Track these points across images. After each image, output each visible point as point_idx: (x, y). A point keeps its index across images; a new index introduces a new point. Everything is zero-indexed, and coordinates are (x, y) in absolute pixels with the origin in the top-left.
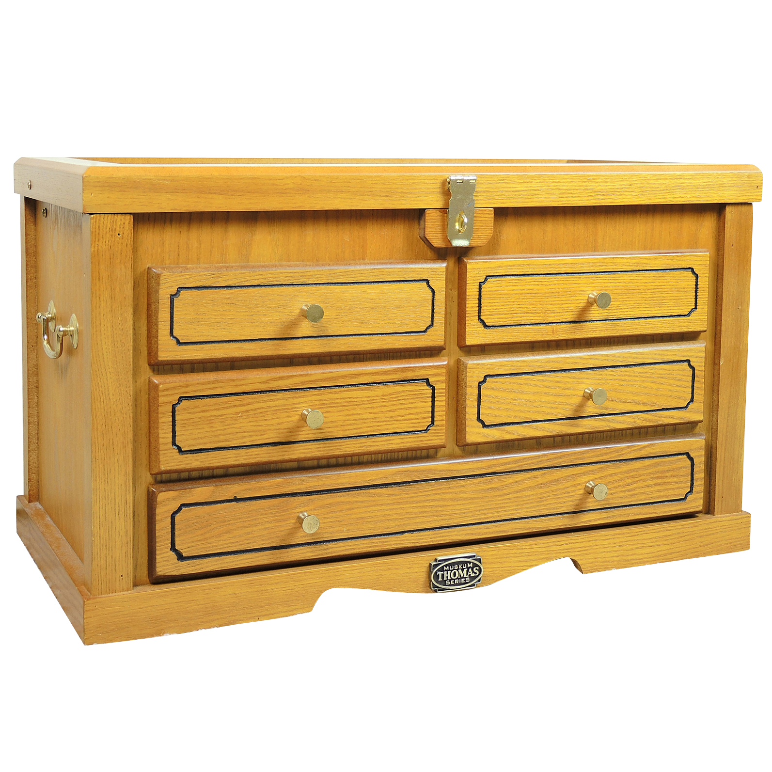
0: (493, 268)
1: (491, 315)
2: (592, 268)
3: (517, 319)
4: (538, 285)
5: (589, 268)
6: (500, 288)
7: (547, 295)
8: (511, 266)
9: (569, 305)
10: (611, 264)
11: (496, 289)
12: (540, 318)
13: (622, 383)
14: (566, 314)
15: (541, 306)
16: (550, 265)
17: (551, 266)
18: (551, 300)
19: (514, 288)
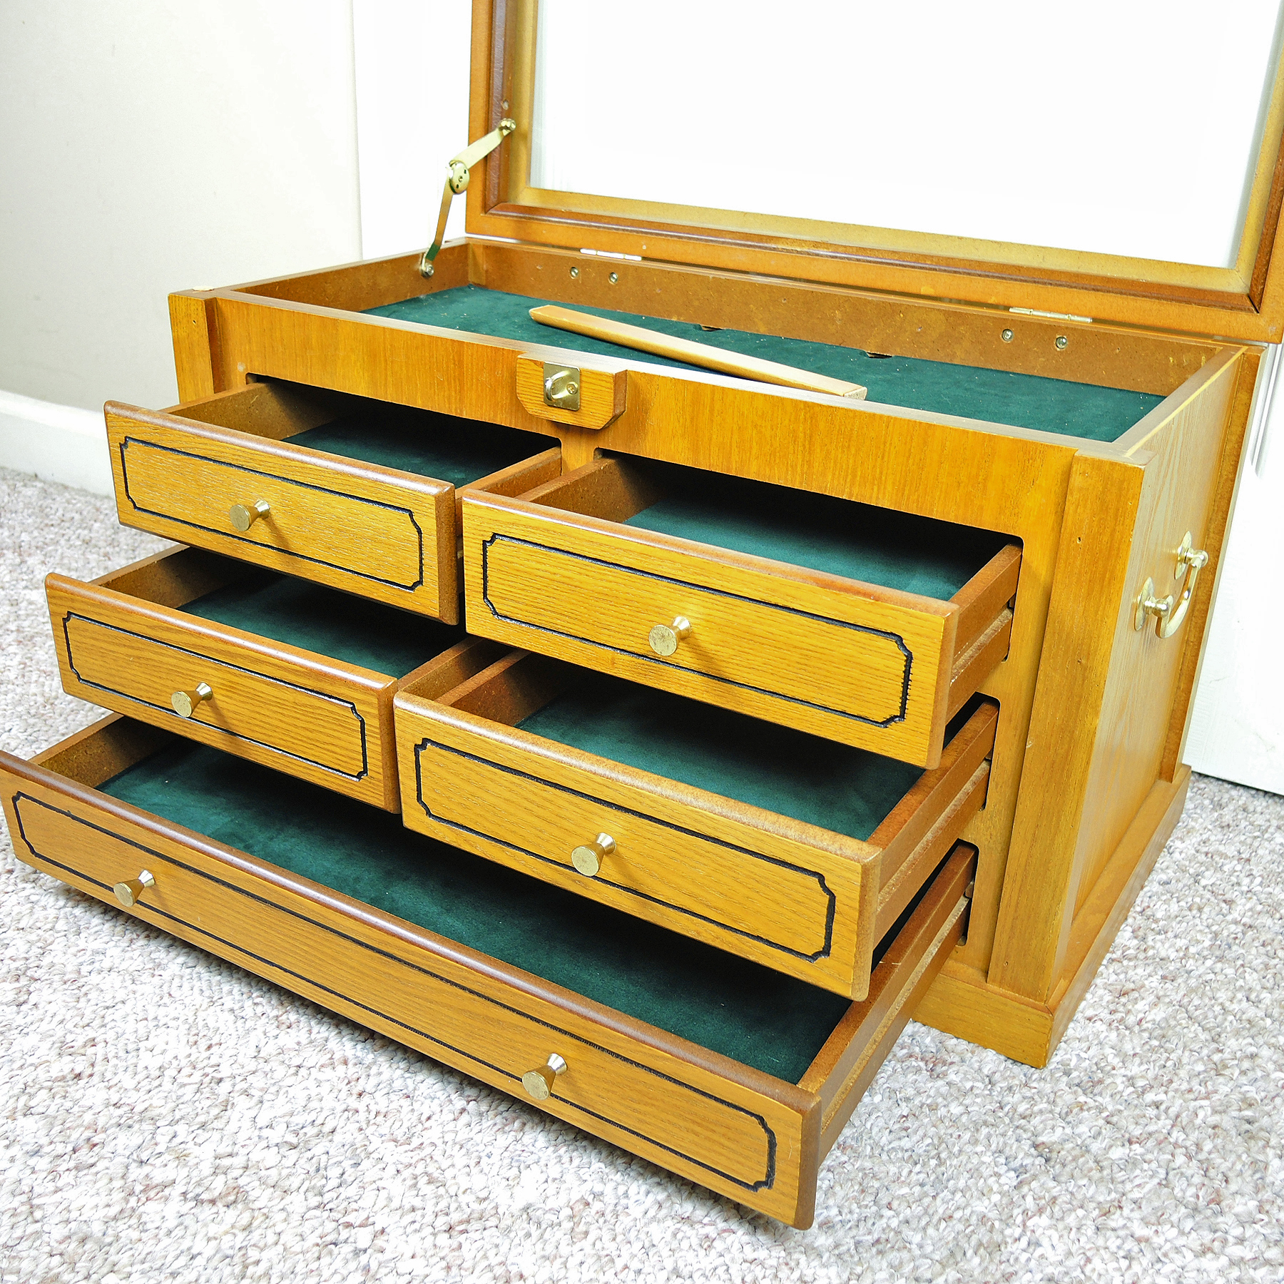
0: (504, 523)
1: (505, 599)
2: (680, 573)
3: (547, 619)
4: (580, 574)
5: (673, 572)
6: (516, 560)
7: (596, 595)
8: (533, 528)
9: (637, 626)
10: (718, 577)
11: (510, 559)
12: (585, 630)
13: (673, 854)
14: (631, 638)
15: (585, 611)
16: (601, 545)
17: (602, 548)
18: (604, 606)
19: (539, 566)
